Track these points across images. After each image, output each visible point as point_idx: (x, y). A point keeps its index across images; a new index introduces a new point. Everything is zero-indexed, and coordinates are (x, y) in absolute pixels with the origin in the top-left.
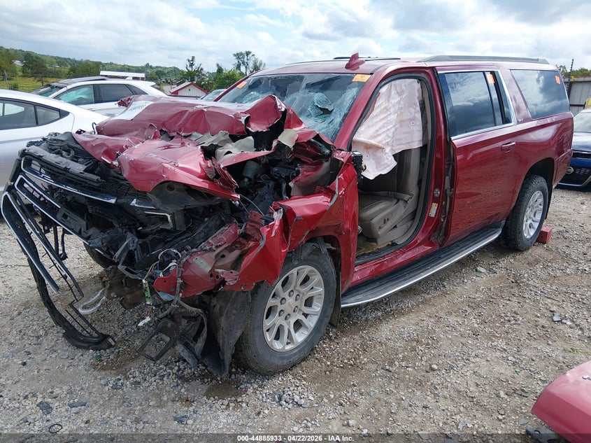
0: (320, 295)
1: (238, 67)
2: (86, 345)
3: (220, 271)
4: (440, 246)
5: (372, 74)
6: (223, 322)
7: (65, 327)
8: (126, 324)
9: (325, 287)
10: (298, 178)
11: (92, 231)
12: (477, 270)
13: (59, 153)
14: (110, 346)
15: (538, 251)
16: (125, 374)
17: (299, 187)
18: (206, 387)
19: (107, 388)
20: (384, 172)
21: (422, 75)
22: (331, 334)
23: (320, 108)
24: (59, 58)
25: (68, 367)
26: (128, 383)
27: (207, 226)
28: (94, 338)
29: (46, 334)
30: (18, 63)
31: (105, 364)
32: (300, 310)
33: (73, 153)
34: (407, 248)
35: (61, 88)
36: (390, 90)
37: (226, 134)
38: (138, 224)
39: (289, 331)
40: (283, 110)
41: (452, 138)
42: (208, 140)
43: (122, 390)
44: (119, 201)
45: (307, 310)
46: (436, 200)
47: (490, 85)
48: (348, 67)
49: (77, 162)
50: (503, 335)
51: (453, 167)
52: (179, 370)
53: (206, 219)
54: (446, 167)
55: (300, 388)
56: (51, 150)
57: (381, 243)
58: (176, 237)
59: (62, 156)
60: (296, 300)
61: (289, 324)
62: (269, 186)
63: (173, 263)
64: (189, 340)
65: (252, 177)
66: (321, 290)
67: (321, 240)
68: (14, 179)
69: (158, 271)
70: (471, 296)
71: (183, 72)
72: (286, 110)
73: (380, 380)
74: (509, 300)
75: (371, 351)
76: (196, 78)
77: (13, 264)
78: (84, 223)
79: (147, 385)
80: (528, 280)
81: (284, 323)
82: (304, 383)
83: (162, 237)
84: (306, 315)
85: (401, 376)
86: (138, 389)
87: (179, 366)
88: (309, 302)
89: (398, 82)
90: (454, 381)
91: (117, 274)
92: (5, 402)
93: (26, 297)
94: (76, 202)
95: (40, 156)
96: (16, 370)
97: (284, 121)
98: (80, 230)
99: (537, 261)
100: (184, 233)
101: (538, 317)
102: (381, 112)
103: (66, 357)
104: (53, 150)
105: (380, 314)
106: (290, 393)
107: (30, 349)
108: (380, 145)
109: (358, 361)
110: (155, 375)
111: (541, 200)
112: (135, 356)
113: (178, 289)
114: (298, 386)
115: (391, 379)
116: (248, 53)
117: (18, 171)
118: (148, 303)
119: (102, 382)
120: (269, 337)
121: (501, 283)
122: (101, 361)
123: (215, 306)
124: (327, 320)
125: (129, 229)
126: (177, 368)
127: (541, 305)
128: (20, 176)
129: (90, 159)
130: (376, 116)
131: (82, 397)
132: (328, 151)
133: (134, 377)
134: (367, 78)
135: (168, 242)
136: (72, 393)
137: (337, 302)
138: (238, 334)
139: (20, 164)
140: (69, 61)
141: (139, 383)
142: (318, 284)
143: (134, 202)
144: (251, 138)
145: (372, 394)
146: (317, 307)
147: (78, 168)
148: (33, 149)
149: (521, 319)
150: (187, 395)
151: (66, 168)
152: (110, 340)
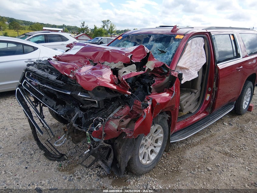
0: (162, 138)
1: (104, 27)
2: (54, 159)
3: (123, 129)
4: (210, 113)
5: (184, 35)
6: (121, 151)
7: (44, 151)
8: (71, 148)
9: (164, 134)
10: (154, 84)
11: (58, 107)
12: (223, 124)
13: (43, 70)
14: (65, 159)
15: (248, 115)
16: (73, 174)
17: (154, 88)
18: (111, 181)
19: (66, 181)
20: (189, 80)
21: (205, 36)
22: (164, 155)
23: (160, 50)
24: (25, 21)
25: (47, 170)
26: (75, 178)
27: (113, 106)
28: (58, 155)
29: (35, 153)
30: (7, 23)
31: (63, 168)
32: (153, 145)
33: (49, 70)
34: (196, 115)
35: (30, 36)
36: (192, 42)
37: (122, 63)
38: (80, 104)
39: (148, 155)
40: (148, 52)
41: (218, 65)
42: (114, 66)
43: (73, 181)
44: (72, 93)
45: (156, 145)
46: (209, 93)
47: (232, 40)
48: (172, 31)
49: (52, 74)
50: (241, 156)
51: (217, 78)
52: (98, 172)
53: (113, 103)
54: (214, 77)
55: (154, 182)
56: (39, 69)
57: (185, 112)
58: (99, 111)
59: (44, 71)
60: (151, 140)
61: (148, 151)
62: (140, 87)
63: (100, 124)
64: (105, 159)
65: (131, 83)
66: (162, 135)
67: (165, 113)
68: (22, 82)
69: (93, 128)
70: (224, 137)
71: (79, 28)
72: (149, 52)
73: (190, 178)
74: (240, 139)
75: (184, 164)
76: (85, 31)
77: (15, 118)
78: (55, 103)
79: (84, 179)
80: (247, 129)
81: (146, 151)
82: (156, 179)
83: (93, 111)
84: (155, 147)
85: (199, 176)
86: (80, 181)
87: (98, 170)
88: (156, 141)
89: (195, 39)
90: (224, 179)
91: (72, 128)
92: (20, 188)
93: (23, 135)
94: (49, 92)
95: (35, 71)
96: (23, 171)
97: (147, 57)
98: (53, 106)
99: (249, 120)
100: (103, 109)
101: (255, 147)
102: (188, 52)
103: (45, 165)
104: (40, 69)
105: (184, 145)
106: (150, 184)
107: (28, 160)
108: (187, 68)
109: (179, 169)
110: (87, 175)
111: (250, 92)
112: (77, 164)
113: (103, 136)
114: (153, 181)
115: (195, 178)
116: (108, 21)
117: (24, 78)
118: (89, 143)
119: (64, 178)
120: (141, 158)
121: (235, 130)
122: (62, 167)
123: (116, 143)
124: (164, 149)
125: (76, 106)
126: (97, 171)
127: (255, 141)
128: (25, 80)
129: (58, 73)
130: (186, 54)
131: (55, 185)
132: (166, 71)
133: (78, 175)
134: (182, 37)
135: (96, 113)
136: (50, 183)
137: (169, 140)
138: (129, 158)
139: (25, 75)
140: (29, 23)
141: (80, 178)
142: (161, 133)
143: (79, 94)
144: (134, 65)
145: (188, 185)
146: (160, 143)
147: (53, 77)
148: (31, 68)
149: (247, 148)
150: (103, 184)
151: (47, 77)
152: (65, 157)
